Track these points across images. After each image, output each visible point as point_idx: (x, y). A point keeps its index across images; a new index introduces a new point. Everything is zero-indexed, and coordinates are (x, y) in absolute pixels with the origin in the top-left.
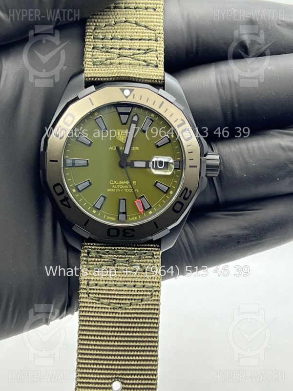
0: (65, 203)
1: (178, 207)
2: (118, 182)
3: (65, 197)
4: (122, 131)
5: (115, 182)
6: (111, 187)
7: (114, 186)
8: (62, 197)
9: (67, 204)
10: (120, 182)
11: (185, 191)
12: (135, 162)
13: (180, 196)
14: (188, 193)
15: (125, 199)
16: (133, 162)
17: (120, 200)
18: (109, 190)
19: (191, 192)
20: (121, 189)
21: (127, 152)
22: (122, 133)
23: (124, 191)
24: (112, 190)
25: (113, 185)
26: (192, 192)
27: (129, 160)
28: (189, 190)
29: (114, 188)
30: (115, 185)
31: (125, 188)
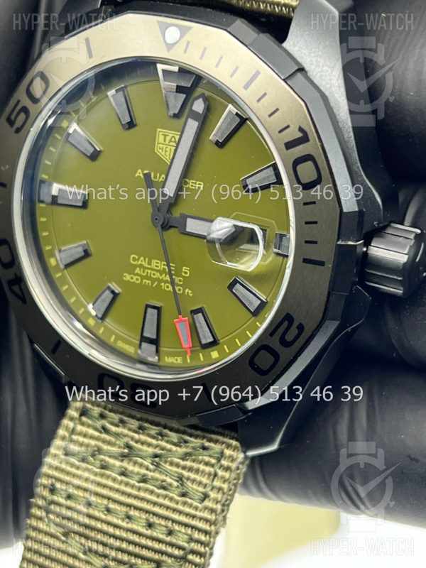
0: (16, 288)
1: (264, 360)
2: (149, 263)
3: (16, 274)
4: (171, 134)
5: (142, 261)
6: (131, 269)
7: (137, 271)
8: (9, 274)
9: (20, 294)
10: (154, 262)
11: (286, 323)
12: (189, 221)
13: (272, 335)
14: (294, 331)
15: (158, 309)
16: (184, 218)
17: (148, 306)
18: (127, 277)
19: (301, 328)
20: (153, 280)
21: (170, 190)
22: (168, 138)
23: (159, 286)
24: (135, 278)
25: (136, 266)
26: (306, 329)
27: (177, 213)
28: (296, 324)
29: (137, 274)
30: (141, 266)
31: (162, 281)
